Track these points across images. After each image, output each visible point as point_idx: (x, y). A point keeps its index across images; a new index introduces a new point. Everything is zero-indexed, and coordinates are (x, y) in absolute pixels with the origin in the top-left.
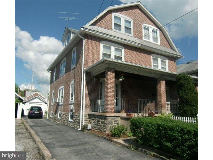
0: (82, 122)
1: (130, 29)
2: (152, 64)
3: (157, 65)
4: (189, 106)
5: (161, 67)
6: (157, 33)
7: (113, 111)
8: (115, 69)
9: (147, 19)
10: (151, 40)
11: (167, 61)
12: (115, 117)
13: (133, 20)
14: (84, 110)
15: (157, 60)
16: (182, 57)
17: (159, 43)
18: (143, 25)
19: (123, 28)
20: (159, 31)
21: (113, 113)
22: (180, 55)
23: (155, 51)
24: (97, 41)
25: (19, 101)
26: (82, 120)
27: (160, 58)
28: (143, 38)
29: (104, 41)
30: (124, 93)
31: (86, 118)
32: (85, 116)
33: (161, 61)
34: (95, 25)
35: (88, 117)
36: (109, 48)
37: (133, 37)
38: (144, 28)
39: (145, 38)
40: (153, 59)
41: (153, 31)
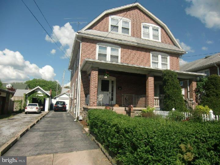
0: (78, 114)
1: (128, 29)
2: (151, 61)
3: (156, 62)
4: (170, 101)
5: (162, 64)
6: (158, 30)
8: (98, 68)
9: (147, 18)
10: (151, 38)
11: (169, 58)
13: (131, 21)
14: (79, 104)
15: (157, 57)
16: (185, 52)
17: (160, 41)
18: (142, 24)
19: (120, 29)
20: (160, 29)
21: (95, 106)
23: (154, 48)
24: (93, 43)
25: (46, 96)
26: (78, 113)
27: (160, 55)
28: (142, 37)
30: (119, 89)
31: (81, 111)
32: (80, 109)
33: (162, 57)
34: (92, 29)
35: (83, 109)
36: (106, 48)
37: (131, 37)
38: (144, 27)
39: (144, 37)
40: (153, 56)
41: (153, 29)
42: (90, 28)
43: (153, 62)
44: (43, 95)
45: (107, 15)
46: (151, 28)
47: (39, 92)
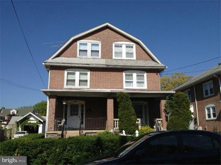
1: (98, 51)
2: (124, 80)
3: (131, 81)
5: (137, 82)
6: (132, 47)
7: (53, 129)
9: (119, 36)
10: (124, 57)
11: (145, 75)
12: (54, 134)
13: (101, 42)
15: (132, 75)
16: (165, 67)
17: (135, 58)
18: (113, 44)
19: (89, 53)
20: (134, 45)
21: (52, 131)
22: (163, 65)
25: (39, 123)
27: (135, 73)
28: (114, 58)
29: (68, 69)
30: (88, 112)
33: (137, 75)
34: (60, 57)
36: (74, 74)
37: (101, 59)
38: (115, 46)
39: (115, 56)
40: (126, 75)
41: (127, 47)
42: (58, 56)
43: (126, 82)
44: (35, 122)
45: (75, 41)
46: (124, 46)
47: (32, 118)
